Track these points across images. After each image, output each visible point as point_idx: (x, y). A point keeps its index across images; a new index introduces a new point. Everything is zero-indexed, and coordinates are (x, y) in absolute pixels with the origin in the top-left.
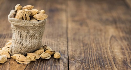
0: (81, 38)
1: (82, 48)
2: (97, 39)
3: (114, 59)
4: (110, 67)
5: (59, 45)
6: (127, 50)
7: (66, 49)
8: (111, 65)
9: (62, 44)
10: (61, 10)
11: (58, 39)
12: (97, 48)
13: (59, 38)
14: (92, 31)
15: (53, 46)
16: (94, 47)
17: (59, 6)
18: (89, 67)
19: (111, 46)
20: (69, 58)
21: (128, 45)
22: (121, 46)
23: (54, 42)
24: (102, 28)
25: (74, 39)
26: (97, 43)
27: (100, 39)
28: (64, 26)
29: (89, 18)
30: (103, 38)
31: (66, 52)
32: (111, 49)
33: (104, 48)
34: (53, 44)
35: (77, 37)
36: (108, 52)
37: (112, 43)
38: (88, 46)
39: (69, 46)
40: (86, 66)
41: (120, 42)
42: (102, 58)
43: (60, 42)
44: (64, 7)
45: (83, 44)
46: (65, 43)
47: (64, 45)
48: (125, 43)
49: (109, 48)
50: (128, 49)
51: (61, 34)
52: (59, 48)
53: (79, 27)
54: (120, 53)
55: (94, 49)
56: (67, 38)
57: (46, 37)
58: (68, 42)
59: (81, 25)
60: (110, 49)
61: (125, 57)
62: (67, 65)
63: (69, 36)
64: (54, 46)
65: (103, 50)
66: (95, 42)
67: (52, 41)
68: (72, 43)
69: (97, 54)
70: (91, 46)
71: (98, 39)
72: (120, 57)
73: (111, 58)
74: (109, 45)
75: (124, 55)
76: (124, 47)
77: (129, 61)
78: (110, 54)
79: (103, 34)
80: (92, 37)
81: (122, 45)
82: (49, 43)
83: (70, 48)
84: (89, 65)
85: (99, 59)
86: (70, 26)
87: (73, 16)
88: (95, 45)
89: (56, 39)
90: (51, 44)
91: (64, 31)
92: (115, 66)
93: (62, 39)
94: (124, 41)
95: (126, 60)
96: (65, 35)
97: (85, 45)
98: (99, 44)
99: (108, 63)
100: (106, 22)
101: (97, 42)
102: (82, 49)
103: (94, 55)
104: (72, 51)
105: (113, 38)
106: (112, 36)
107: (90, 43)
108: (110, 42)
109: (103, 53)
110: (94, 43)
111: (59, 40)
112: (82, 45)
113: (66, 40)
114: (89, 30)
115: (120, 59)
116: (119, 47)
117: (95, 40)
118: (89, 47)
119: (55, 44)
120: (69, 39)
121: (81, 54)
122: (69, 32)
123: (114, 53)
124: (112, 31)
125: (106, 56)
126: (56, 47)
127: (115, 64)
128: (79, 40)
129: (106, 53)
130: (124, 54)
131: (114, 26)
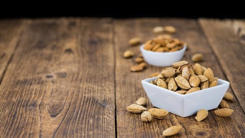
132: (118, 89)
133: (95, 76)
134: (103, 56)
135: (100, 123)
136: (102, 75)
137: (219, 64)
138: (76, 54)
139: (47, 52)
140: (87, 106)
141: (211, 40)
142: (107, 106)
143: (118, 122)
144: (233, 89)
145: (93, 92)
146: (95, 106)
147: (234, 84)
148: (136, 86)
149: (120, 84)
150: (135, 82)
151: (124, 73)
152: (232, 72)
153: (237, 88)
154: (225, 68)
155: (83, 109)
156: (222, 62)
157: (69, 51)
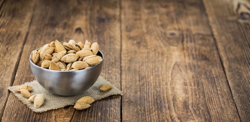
0: (137, 67)
1: (138, 83)
2: (157, 69)
3: (174, 99)
4: (168, 111)
6: (191, 85)
7: (119, 84)
8: (169, 108)
10: (115, 18)
11: (109, 70)
12: (156, 83)
13: (110, 68)
16: (152, 81)
18: (145, 111)
19: (172, 79)
20: (123, 99)
21: (193, 77)
22: (185, 80)
24: (165, 49)
25: (129, 69)
26: (156, 75)
27: (160, 69)
30: (164, 66)
32: (173, 84)
33: (164, 83)
35: (133, 67)
36: (168, 89)
37: (174, 74)
38: (145, 80)
39: (122, 81)
40: (141, 110)
41: (184, 73)
42: (160, 98)
43: (112, 75)
46: (118, 76)
47: (116, 79)
48: (191, 74)
49: (169, 84)
50: (193, 84)
51: (114, 61)
53: (136, 48)
54: (181, 91)
55: (152, 84)
61: (187, 96)
62: (119, 109)
63: (123, 64)
65: (163, 85)
66: (154, 74)
68: (126, 76)
69: (155, 92)
70: (149, 79)
71: (158, 69)
72: (181, 96)
73: (171, 98)
74: (170, 79)
75: (186, 93)
76: (188, 81)
77: (190, 102)
78: (170, 92)
79: (165, 60)
80: (151, 65)
81: (186, 78)
83: (123, 83)
84: (145, 108)
85: (157, 99)
86: (124, 47)
88: (153, 78)
89: (107, 70)
91: (118, 56)
92: (173, 110)
93: (114, 69)
94: (189, 71)
95: (187, 100)
96: (118, 63)
97: (142, 79)
98: (158, 76)
99: (167, 105)
100: (170, 40)
101: (156, 73)
102: (138, 85)
103: (151, 94)
104: (126, 87)
105: (176, 67)
106: (176, 63)
107: (148, 74)
108: (172, 74)
109: (162, 90)
110: (152, 75)
111: (110, 72)
112: (138, 78)
113: (120, 71)
115: (181, 99)
116: (182, 81)
117: (154, 71)
118: (146, 81)
120: (122, 69)
121: (136, 92)
122: (123, 58)
123: (175, 90)
124: (176, 55)
125: (165, 96)
127: (174, 106)
128: (135, 70)
129: (165, 91)
130: (186, 91)
131: (180, 46)
132: (124, 76)
134: (110, 37)
135: (108, 115)
136: (109, 59)
137: (217, 49)
138: (86, 35)
139: (59, 31)
141: (210, 19)
143: (123, 115)
144: (228, 79)
147: (229, 74)
148: (140, 73)
149: (125, 71)
150: (139, 68)
151: (129, 58)
152: (228, 59)
153: (232, 78)
154: (222, 54)
156: (220, 47)
157: (79, 30)
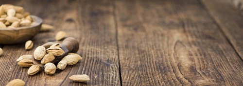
0: (136, 44)
1: (137, 55)
2: (157, 45)
3: (179, 66)
4: (174, 74)
5: (107, 53)
6: (197, 55)
7: (117, 57)
8: (174, 72)
9: (111, 52)
10: (108, 13)
11: (104, 46)
12: (158, 54)
13: (106, 45)
14: (150, 36)
15: (99, 54)
16: (153, 54)
17: (104, 9)
18: (147, 75)
19: (175, 52)
20: (121, 67)
21: (198, 50)
22: (189, 52)
23: (100, 49)
24: (165, 32)
25: (127, 47)
26: (157, 50)
27: (161, 45)
28: (113, 31)
29: (146, 21)
30: (165, 44)
31: (117, 60)
32: (176, 55)
33: (167, 55)
34: (99, 52)
35: (131, 44)
36: (172, 59)
37: (177, 48)
38: (145, 53)
39: (120, 54)
40: (143, 74)
41: (188, 47)
42: (163, 65)
43: (108, 50)
44: (111, 9)
45: (139, 51)
46: (115, 50)
47: (113, 52)
48: (195, 48)
49: (172, 55)
50: (198, 55)
51: (109, 40)
52: (106, 56)
53: (133, 32)
54: (186, 59)
55: (154, 56)
56: (118, 46)
57: (89, 45)
58: (118, 50)
59: (136, 29)
60: (174, 55)
61: (193, 63)
62: (118, 74)
63: (120, 43)
64: (101, 54)
65: (166, 56)
66: (155, 49)
67: (97, 49)
68: (124, 51)
69: (157, 61)
70: (150, 53)
71: (159, 45)
72: (186, 63)
73: (176, 65)
74: (173, 52)
75: (192, 61)
76: (193, 53)
77: (197, 67)
78: (174, 60)
79: (166, 39)
80: (151, 43)
81: (191, 50)
82: (93, 51)
83: (121, 56)
84: (147, 72)
85: (159, 66)
86: (120, 31)
87: (123, 20)
88: (154, 52)
89: (103, 46)
90: (96, 52)
91: (113, 37)
92: (179, 73)
93: (110, 46)
94: (193, 46)
95: (194, 66)
96: (114, 42)
97: (141, 53)
98: (160, 50)
99: (172, 70)
100: (171, 26)
101: (157, 48)
102: (137, 57)
103: (153, 63)
104: (125, 59)
105: (179, 44)
106: (178, 41)
107: (148, 50)
108: (175, 48)
109: (164, 60)
110: (153, 49)
111: (106, 48)
112: (137, 52)
113: (116, 48)
114: (147, 35)
115: (187, 65)
116: (187, 53)
117: (154, 47)
118: (147, 54)
119: (101, 52)
120: (120, 46)
121: (136, 62)
122: (119, 39)
123: (180, 59)
124: (177, 35)
125: (169, 63)
126: (102, 56)
127: (180, 70)
128: (134, 47)
129: (169, 60)
131: (181, 29)
132: (121, 51)
133: (97, 41)
134: (104, 25)
135: (105, 78)
136: (105, 40)
137: (222, 32)
138: (77, 23)
140: (91, 65)
141: (212, 13)
142: (111, 65)
143: (122, 78)
144: (237, 51)
145: (96, 54)
146: (98, 65)
147: (238, 47)
148: (140, 49)
149: (123, 47)
150: (138, 45)
151: (126, 39)
152: (235, 38)
153: (241, 50)
154: (228, 34)
155: (87, 67)
156: (224, 30)
157: (70, 21)
